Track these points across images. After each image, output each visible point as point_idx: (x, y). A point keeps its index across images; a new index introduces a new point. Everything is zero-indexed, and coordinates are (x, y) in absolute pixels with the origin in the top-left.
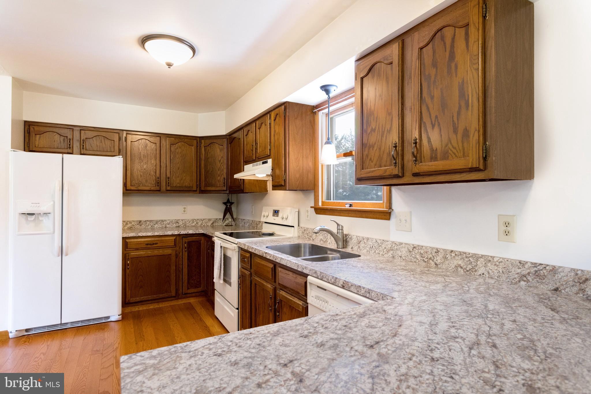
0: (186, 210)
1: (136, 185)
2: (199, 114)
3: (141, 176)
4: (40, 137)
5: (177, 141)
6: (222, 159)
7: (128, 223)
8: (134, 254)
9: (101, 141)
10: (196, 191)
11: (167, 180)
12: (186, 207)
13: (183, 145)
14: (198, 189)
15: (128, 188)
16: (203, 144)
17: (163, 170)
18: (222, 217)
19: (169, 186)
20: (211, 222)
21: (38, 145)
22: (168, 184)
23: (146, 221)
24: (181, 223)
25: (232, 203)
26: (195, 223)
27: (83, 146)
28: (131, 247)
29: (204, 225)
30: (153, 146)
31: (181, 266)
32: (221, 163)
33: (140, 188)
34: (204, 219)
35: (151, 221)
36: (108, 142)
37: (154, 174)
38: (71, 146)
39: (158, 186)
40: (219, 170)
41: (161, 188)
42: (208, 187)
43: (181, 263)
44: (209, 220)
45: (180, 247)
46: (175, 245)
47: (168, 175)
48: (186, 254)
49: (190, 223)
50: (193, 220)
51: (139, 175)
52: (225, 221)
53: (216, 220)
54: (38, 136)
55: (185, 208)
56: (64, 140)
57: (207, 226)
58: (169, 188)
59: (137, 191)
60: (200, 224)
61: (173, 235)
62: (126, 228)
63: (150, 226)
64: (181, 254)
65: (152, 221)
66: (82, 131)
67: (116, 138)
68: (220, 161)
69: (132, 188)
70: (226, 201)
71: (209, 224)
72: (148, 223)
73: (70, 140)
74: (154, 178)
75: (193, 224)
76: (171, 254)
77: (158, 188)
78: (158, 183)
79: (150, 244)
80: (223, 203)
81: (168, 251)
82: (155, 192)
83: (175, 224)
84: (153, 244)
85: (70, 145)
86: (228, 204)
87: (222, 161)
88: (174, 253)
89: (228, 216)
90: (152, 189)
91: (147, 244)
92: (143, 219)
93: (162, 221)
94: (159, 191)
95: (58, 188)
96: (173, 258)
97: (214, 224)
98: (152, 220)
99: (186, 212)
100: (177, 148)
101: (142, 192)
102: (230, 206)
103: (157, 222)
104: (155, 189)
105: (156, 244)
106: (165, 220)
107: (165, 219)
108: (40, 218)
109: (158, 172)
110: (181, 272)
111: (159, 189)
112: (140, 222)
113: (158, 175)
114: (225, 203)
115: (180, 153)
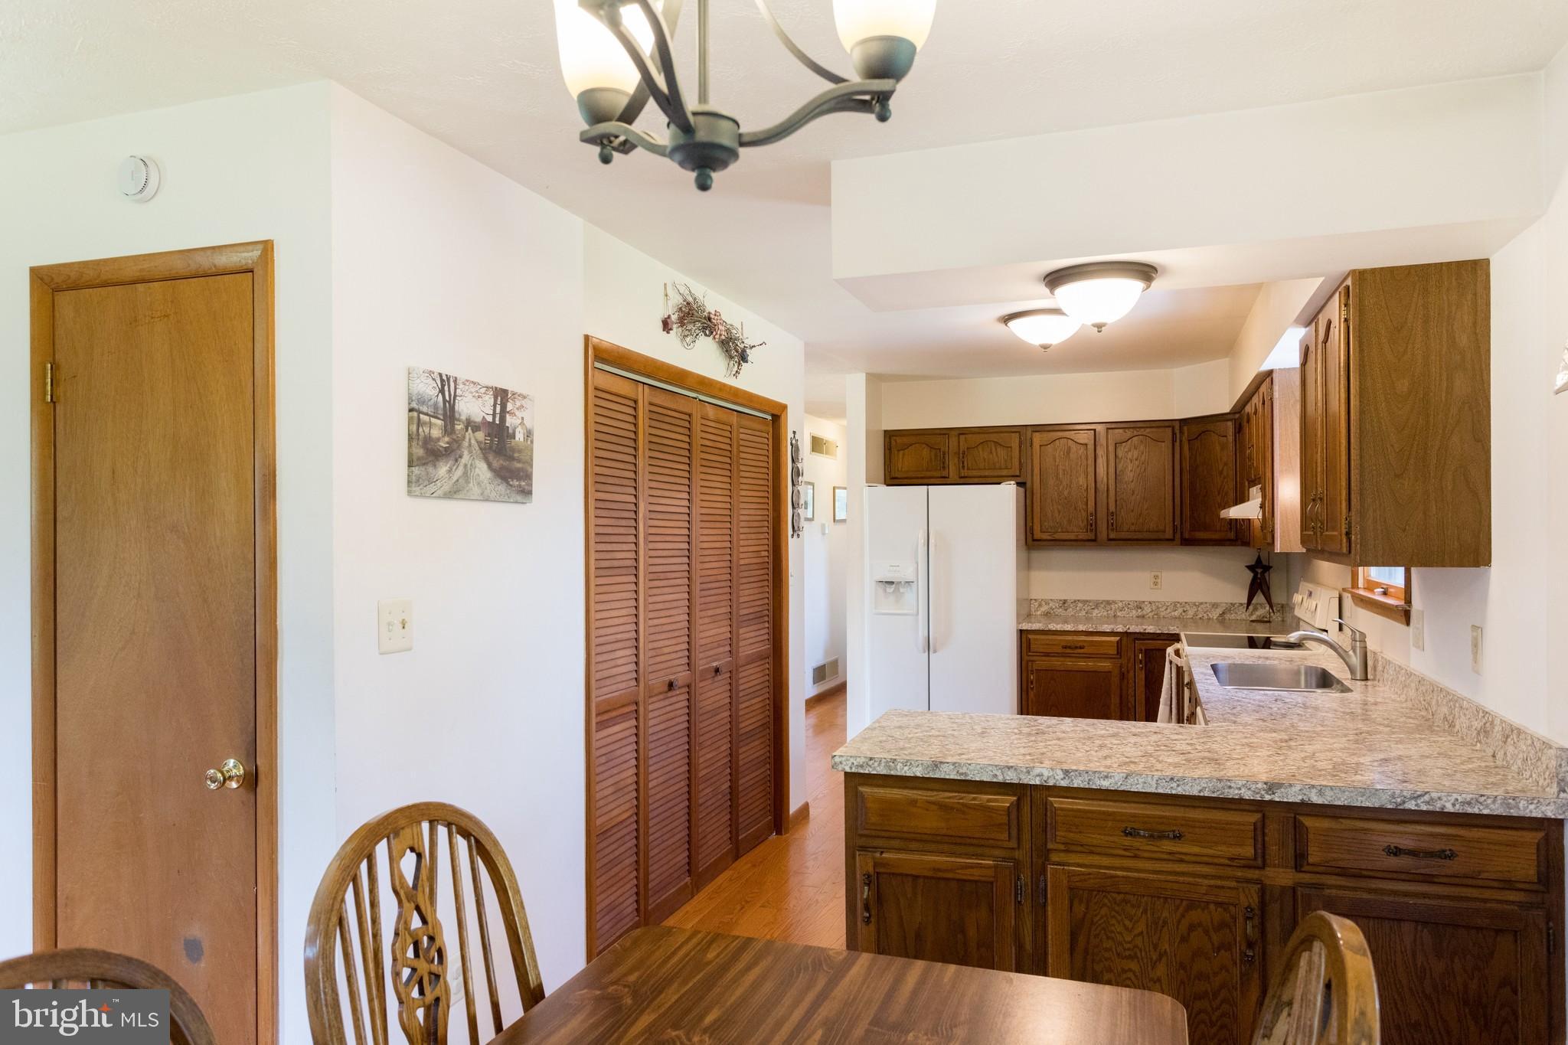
0: (1159, 581)
1: (1050, 530)
2: (1175, 370)
3: (1059, 512)
4: (904, 455)
5: (1129, 433)
6: (1225, 468)
7: (1044, 603)
8: (1041, 663)
9: (991, 450)
10: (1173, 540)
11: (1110, 518)
12: (1159, 574)
13: (1142, 441)
14: (1178, 536)
15: (1036, 537)
16: (1186, 434)
17: (1102, 497)
18: (1245, 601)
19: (1113, 530)
20: (1219, 611)
21: (902, 468)
22: (1111, 526)
23: (1075, 601)
24: (1147, 609)
25: (1267, 568)
26: (1180, 610)
27: (963, 463)
28: (1036, 650)
29: (1200, 616)
30: (1082, 450)
31: (1132, 699)
32: (1224, 478)
33: (1057, 536)
34: (1202, 603)
35: (1085, 602)
36: (1002, 452)
37: (1084, 507)
38: (946, 466)
39: (1091, 530)
40: (1219, 494)
41: (1098, 534)
42: (1199, 531)
43: (1133, 694)
44: (1215, 605)
45: (1129, 660)
46: (1119, 652)
47: (1112, 508)
48: (1141, 675)
49: (1169, 611)
50: (1175, 604)
51: (1056, 511)
52: (1255, 609)
53: (1231, 608)
54: (901, 452)
55: (1156, 577)
56: (936, 456)
57: (1209, 619)
58: (1112, 536)
59: (1053, 542)
60: (1191, 613)
61: (1113, 634)
62: (1039, 613)
63: (1084, 613)
64: (1131, 674)
65: (1087, 601)
66: (961, 436)
67: (1015, 444)
68: (1221, 473)
69: (1045, 536)
70: (1252, 562)
71: (1215, 614)
72: (1080, 605)
73: (944, 454)
74: (1084, 514)
75: (1176, 614)
76: (1110, 672)
77: (1091, 536)
78: (1092, 526)
79: (1070, 647)
80: (1248, 567)
81: (1105, 665)
82: (1087, 543)
83: (1134, 612)
84: (1076, 648)
85: (944, 463)
86: (1259, 571)
87: (1225, 473)
88: (1116, 672)
89: (1259, 598)
90: (1080, 537)
91: (1065, 647)
92: (1070, 596)
93: (1108, 603)
94: (1094, 540)
95: (923, 541)
96: (1115, 680)
97: (1227, 616)
98: (1088, 599)
99: (1159, 586)
100: (1130, 450)
101: (1062, 543)
102: (1263, 573)
103: (1097, 604)
104: (1086, 538)
105: (1081, 648)
106: (1114, 602)
107: (1114, 599)
108: (902, 590)
109: (1091, 503)
110: (1133, 710)
111: (1093, 538)
112: (1065, 602)
113: (1091, 508)
114: (1250, 568)
115: (1136, 460)
